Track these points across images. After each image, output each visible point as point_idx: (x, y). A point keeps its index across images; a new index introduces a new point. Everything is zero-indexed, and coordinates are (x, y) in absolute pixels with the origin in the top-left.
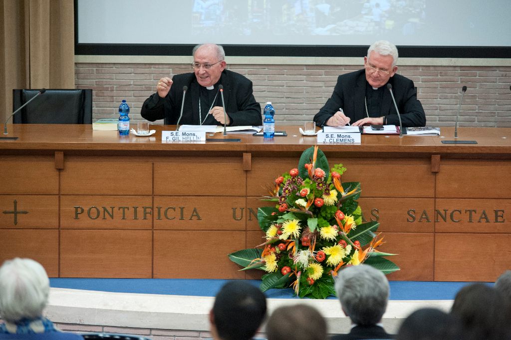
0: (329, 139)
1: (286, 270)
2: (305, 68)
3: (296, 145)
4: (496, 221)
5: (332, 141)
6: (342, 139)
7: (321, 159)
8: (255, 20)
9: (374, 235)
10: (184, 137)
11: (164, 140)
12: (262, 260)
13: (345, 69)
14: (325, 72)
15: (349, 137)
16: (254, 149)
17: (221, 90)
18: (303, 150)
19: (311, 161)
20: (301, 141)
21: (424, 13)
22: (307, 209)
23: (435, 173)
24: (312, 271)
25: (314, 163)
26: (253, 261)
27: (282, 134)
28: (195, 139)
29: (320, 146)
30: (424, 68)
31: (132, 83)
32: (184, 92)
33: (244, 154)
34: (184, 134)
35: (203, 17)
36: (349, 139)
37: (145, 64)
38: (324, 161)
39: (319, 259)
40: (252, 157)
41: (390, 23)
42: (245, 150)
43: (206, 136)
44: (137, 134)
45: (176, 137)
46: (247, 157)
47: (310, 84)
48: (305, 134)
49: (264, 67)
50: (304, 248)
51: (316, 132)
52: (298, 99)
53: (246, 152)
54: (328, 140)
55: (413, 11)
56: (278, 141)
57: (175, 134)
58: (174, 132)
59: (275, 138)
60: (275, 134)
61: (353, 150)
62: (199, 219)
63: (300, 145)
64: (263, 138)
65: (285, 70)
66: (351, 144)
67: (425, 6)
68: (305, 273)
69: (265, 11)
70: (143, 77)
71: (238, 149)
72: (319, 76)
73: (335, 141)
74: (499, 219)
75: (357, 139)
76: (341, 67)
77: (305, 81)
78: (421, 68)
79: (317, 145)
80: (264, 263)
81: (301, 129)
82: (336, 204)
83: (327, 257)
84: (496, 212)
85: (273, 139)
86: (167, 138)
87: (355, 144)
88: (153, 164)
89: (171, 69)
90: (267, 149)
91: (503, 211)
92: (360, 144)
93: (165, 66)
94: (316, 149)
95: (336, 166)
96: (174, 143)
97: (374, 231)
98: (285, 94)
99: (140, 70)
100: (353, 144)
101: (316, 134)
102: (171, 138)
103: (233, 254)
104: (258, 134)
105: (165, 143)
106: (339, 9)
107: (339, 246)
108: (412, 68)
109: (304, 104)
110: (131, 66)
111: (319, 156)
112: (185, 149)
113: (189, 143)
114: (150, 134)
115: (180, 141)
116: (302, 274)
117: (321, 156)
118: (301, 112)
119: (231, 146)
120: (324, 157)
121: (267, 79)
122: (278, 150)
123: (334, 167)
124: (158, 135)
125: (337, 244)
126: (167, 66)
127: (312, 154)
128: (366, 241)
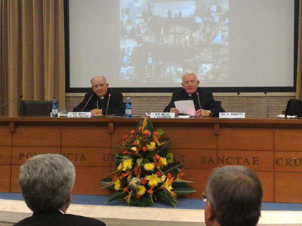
0: (157, 116)
1: (125, 189)
4: (254, 164)
5: (159, 117)
6: (164, 116)
8: (149, 76)
9: (179, 170)
12: (113, 183)
16: (114, 121)
22: (137, 152)
23: (217, 135)
24: (138, 190)
25: (143, 127)
26: (109, 183)
28: (85, 116)
30: (228, 98)
33: (109, 123)
34: (80, 114)
36: (168, 116)
39: (143, 183)
40: (114, 125)
41: (211, 77)
42: (109, 121)
46: (111, 125)
50: (135, 176)
57: (75, 114)
62: (85, 160)
68: (135, 191)
69: (153, 72)
71: (106, 121)
74: (256, 163)
78: (226, 98)
80: (114, 185)
82: (155, 150)
83: (148, 181)
84: (254, 158)
87: (171, 118)
88: (61, 130)
90: (122, 121)
91: (258, 158)
97: (180, 167)
103: (102, 180)
107: (156, 175)
115: (77, 117)
116: (133, 192)
122: (127, 121)
125: (154, 174)
128: (175, 174)
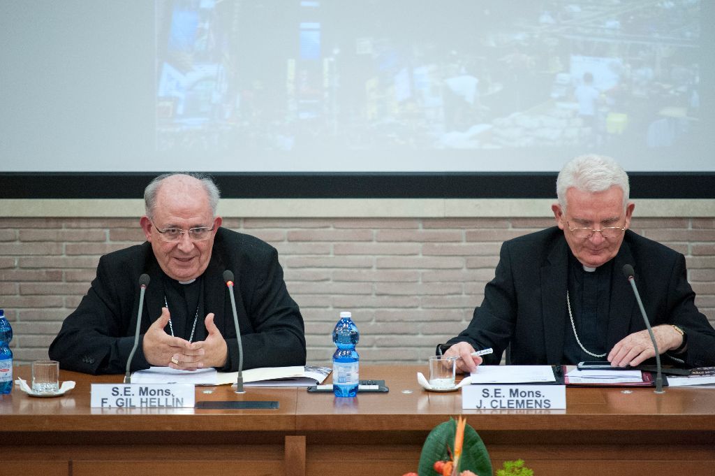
0: (490, 399)
2: (420, 225)
3: (412, 417)
5: (498, 404)
6: (520, 399)
7: (472, 449)
8: (304, 116)
10: (144, 398)
11: (96, 406)
13: (513, 227)
14: (466, 233)
15: (538, 394)
16: (312, 427)
17: (230, 284)
18: (428, 428)
19: (449, 454)
20: (422, 406)
21: (696, 96)
25: (456, 458)
27: (376, 387)
28: (170, 403)
29: (470, 418)
30: (698, 223)
31: (16, 264)
32: (143, 289)
33: (288, 438)
34: (143, 391)
35: (180, 110)
36: (538, 400)
37: (48, 219)
38: (481, 454)
40: (308, 444)
41: (617, 121)
42: (292, 428)
43: (197, 394)
44: (30, 392)
45: (124, 397)
46: (296, 445)
47: (434, 261)
48: (430, 387)
49: (326, 223)
51: (457, 383)
52: (406, 298)
53: (294, 433)
54: (487, 403)
55: (672, 92)
56: (369, 407)
57: (121, 391)
58: (121, 387)
59: (359, 397)
60: (361, 387)
61: (547, 426)
63: (420, 416)
64: (332, 397)
65: (375, 231)
66: (543, 413)
67: (698, 79)
69: (326, 94)
70: (42, 248)
71: (274, 427)
72: (454, 244)
73: (505, 404)
75: (556, 400)
76: (506, 222)
77: (420, 256)
78: (690, 224)
79: (463, 416)
81: (420, 376)
85: (356, 402)
86: (103, 401)
87: (553, 413)
88: (70, 464)
89: (107, 231)
90: (345, 427)
92: (564, 413)
93: (92, 224)
94: (461, 426)
95: (508, 465)
96: (120, 413)
98: (375, 286)
99: (34, 233)
100: (547, 413)
101: (457, 387)
102: (112, 401)
104: (319, 387)
105: (98, 412)
106: (498, 88)
108: (669, 223)
109: (420, 309)
110: (14, 224)
111: (468, 442)
112: (147, 428)
113: (155, 412)
114: (62, 391)
115: (134, 407)
117: (473, 442)
118: (410, 328)
119: (255, 419)
120: (480, 444)
121: (332, 250)
122: (370, 428)
123: (503, 468)
124: (82, 394)
126: (99, 224)
127: (451, 437)
